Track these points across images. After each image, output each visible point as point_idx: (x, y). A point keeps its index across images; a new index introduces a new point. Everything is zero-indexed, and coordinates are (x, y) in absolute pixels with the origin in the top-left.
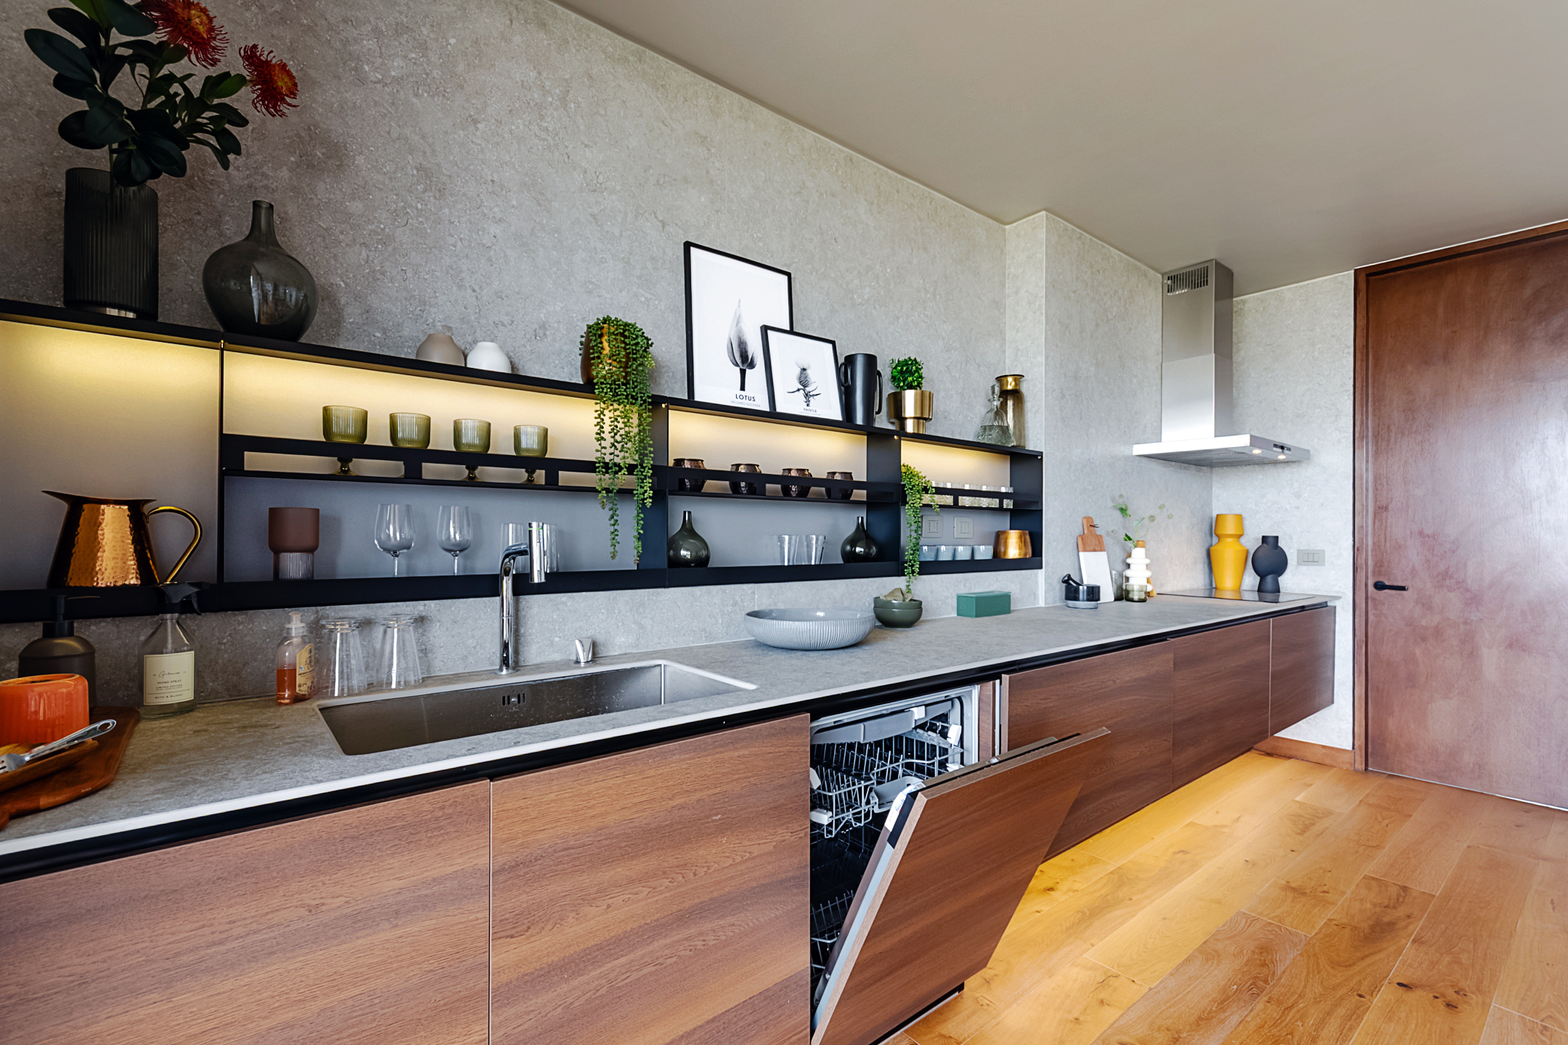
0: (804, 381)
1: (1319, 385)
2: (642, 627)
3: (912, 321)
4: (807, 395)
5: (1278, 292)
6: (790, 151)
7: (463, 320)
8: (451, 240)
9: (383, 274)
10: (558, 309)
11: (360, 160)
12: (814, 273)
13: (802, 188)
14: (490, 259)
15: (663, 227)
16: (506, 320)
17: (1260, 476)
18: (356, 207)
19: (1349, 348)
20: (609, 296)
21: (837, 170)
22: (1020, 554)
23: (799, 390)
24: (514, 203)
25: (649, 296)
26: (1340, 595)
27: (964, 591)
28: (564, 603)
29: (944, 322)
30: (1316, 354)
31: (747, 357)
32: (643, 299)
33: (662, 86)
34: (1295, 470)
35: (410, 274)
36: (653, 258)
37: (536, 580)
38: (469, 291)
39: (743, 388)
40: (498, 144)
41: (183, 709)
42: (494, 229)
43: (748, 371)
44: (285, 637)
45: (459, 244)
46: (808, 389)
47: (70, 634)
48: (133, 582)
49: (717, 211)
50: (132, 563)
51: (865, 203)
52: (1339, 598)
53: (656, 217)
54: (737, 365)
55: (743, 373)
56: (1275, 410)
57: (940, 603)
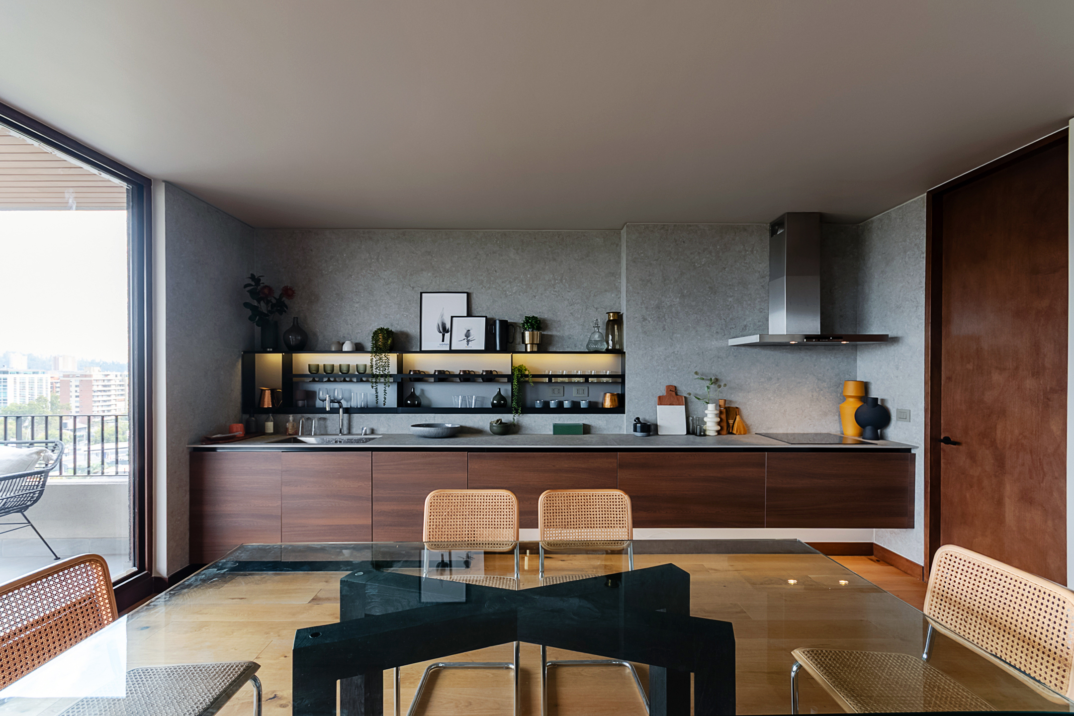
0: (468, 335)
1: (908, 283)
2: (389, 425)
3: (545, 296)
4: (468, 341)
5: (888, 213)
6: (471, 243)
7: (348, 334)
8: (344, 312)
9: (328, 325)
10: (376, 325)
11: (322, 297)
12: (484, 288)
13: (476, 255)
14: (355, 315)
15: (413, 289)
16: (360, 331)
17: (879, 353)
18: (321, 309)
19: (923, 253)
20: (393, 317)
21: (496, 242)
22: (610, 406)
23: (464, 339)
24: (362, 296)
25: (408, 314)
26: (918, 445)
27: (558, 422)
28: (364, 417)
29: (569, 292)
30: (907, 259)
31: (446, 329)
32: (405, 316)
33: (413, 240)
34: (896, 348)
35: (334, 324)
36: (409, 301)
37: (327, 410)
38: (350, 325)
39: (443, 341)
40: (357, 280)
41: (271, 434)
42: (357, 305)
43: (446, 334)
44: (288, 421)
45: (347, 313)
46: (469, 338)
47: (253, 417)
48: (271, 406)
49: (435, 277)
50: (271, 403)
51: (514, 250)
52: (917, 447)
53: (410, 286)
54: (441, 332)
55: (443, 335)
56: (886, 302)
57: (541, 427)
